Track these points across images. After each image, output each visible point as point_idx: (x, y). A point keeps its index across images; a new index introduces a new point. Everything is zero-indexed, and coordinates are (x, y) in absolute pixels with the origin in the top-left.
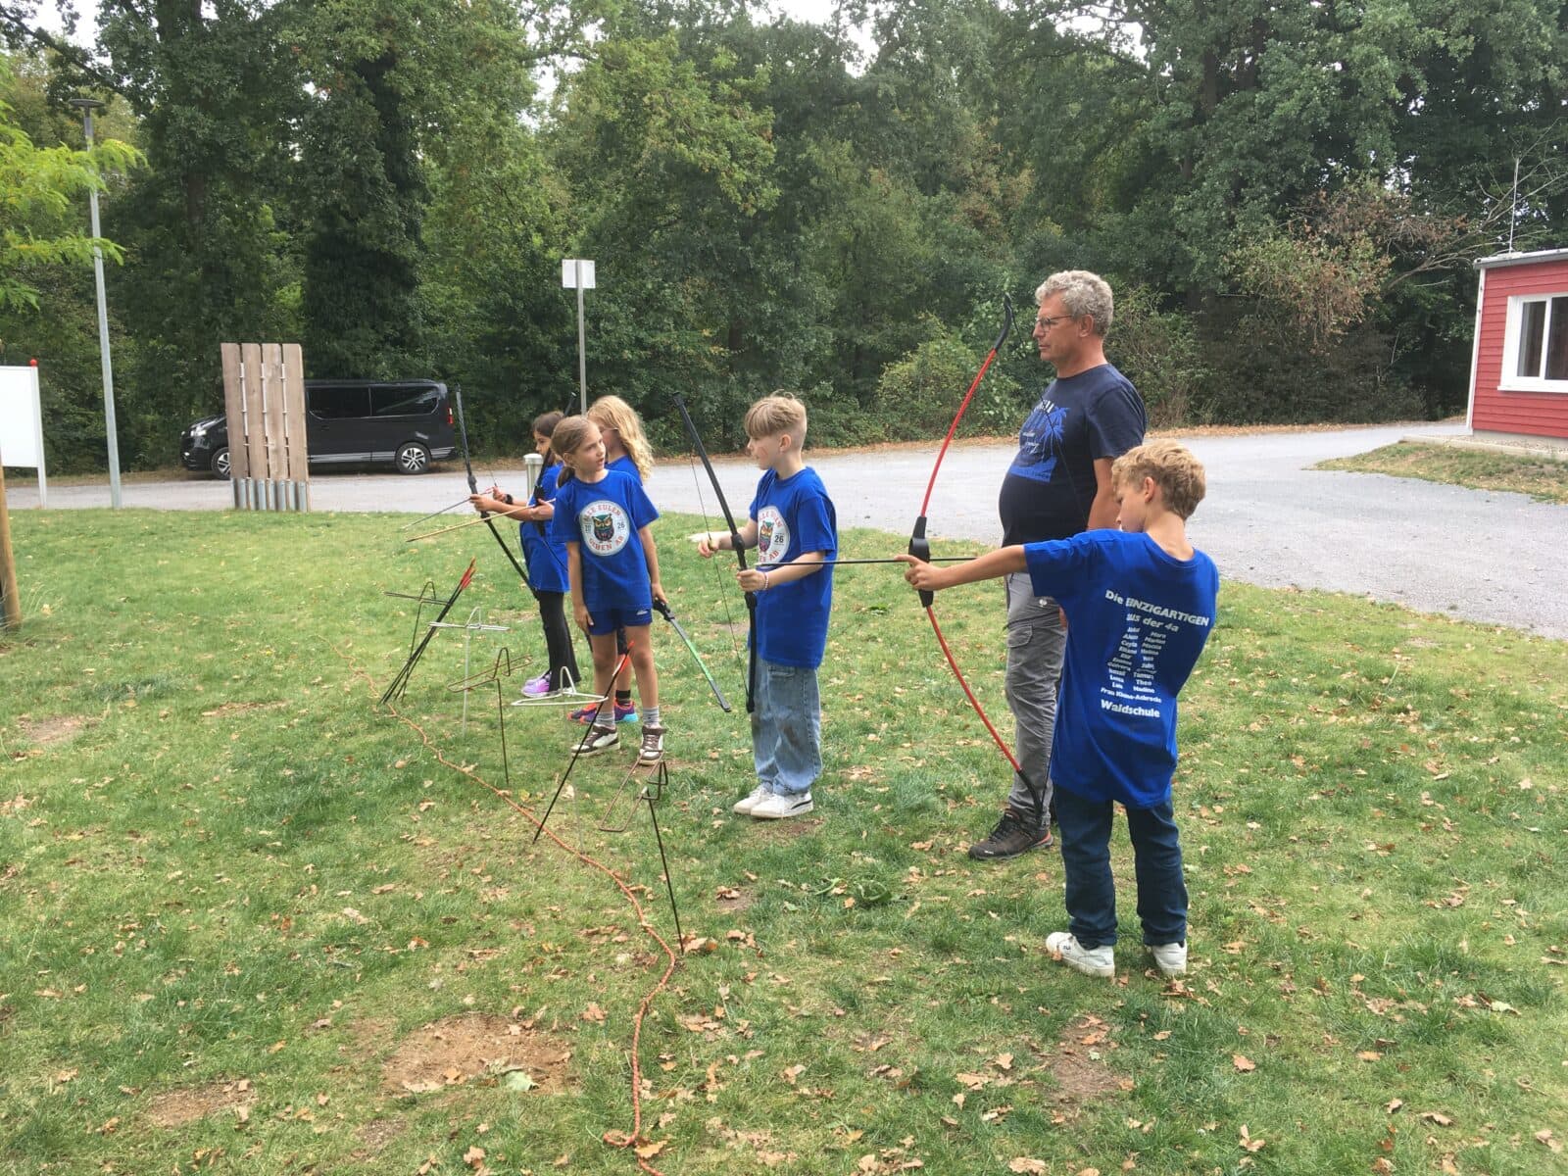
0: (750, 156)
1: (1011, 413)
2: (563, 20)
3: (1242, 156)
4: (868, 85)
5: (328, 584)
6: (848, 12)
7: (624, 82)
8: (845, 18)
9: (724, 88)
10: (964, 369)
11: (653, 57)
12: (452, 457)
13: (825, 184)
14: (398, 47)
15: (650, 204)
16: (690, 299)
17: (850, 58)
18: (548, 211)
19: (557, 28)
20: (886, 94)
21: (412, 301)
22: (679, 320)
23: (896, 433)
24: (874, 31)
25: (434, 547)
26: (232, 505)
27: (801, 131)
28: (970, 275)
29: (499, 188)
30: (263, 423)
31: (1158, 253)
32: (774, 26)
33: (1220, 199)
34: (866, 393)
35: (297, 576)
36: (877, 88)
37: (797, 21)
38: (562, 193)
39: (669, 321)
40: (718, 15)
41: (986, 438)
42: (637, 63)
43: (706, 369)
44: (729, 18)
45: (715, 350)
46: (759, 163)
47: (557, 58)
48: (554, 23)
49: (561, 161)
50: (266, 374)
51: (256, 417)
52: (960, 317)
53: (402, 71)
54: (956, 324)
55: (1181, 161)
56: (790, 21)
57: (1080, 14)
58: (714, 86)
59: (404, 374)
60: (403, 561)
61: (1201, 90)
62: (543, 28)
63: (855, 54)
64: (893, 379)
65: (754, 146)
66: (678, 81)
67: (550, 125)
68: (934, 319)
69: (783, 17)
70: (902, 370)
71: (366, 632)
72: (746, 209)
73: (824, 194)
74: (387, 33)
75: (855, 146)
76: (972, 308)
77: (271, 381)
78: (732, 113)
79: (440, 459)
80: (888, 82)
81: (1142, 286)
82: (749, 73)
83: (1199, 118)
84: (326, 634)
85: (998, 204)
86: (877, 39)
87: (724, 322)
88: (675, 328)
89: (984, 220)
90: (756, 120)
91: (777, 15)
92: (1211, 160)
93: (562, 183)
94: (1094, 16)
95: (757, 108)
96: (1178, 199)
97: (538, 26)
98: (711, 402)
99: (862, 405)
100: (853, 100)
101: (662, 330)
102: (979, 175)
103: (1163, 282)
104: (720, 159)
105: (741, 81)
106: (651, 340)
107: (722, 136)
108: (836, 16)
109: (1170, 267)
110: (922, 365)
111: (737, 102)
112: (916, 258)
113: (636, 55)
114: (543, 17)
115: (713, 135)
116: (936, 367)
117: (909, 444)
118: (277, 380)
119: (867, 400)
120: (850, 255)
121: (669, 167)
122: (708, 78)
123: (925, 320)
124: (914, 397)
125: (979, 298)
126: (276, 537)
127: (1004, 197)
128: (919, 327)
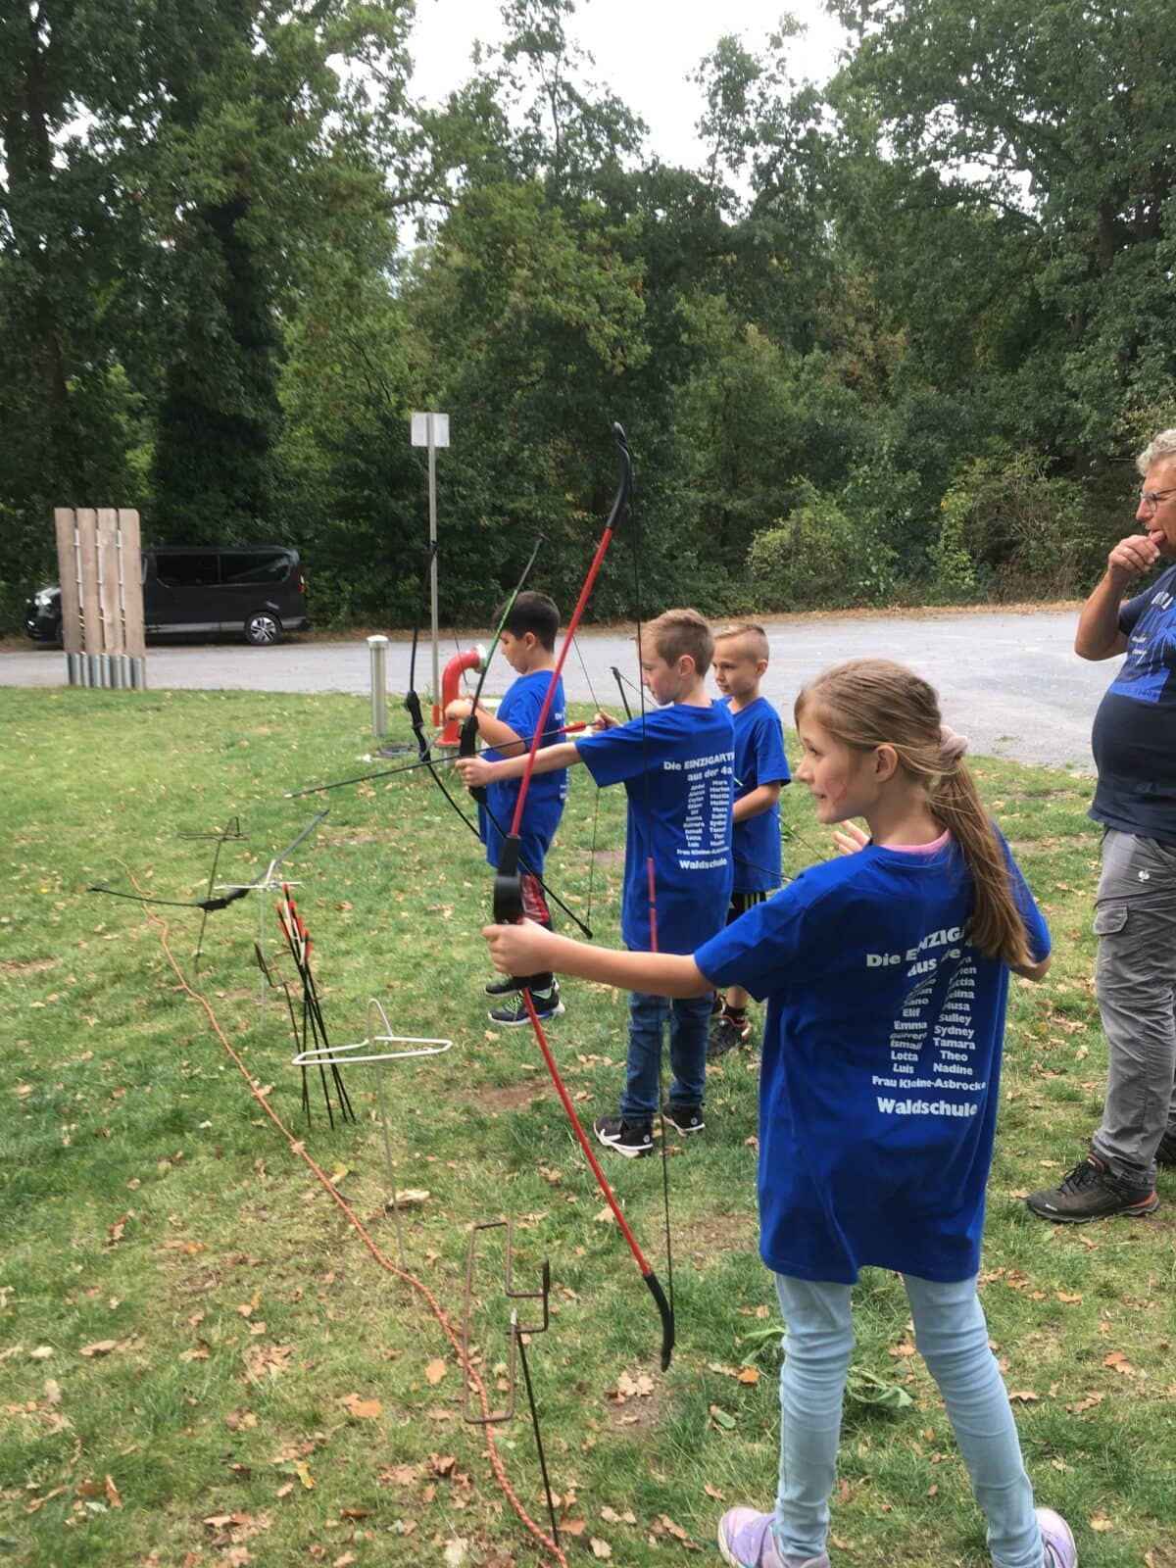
0: (620, 310)
1: (888, 585)
2: (424, 165)
3: (1140, 312)
4: (745, 231)
5: (142, 787)
6: (725, 155)
7: (487, 230)
8: (722, 163)
9: (593, 237)
10: (839, 537)
11: (518, 203)
12: (304, 627)
13: (696, 340)
14: (248, 192)
15: (512, 362)
16: (552, 463)
17: (726, 206)
18: (407, 371)
19: (417, 175)
20: (763, 242)
21: (264, 465)
22: (540, 483)
23: (766, 604)
24: (752, 177)
25: (268, 738)
26: (65, 680)
27: (671, 284)
28: (847, 437)
29: (358, 346)
30: (98, 594)
31: (1047, 415)
32: (646, 172)
33: (1113, 356)
34: (733, 561)
35: (110, 776)
36: (754, 235)
37: (669, 166)
38: (423, 353)
39: (529, 486)
40: (586, 161)
41: (861, 610)
42: (502, 210)
43: (567, 535)
44: (598, 165)
45: (578, 515)
46: (629, 317)
47: (418, 205)
48: (415, 168)
49: (422, 321)
50: (102, 542)
51: (92, 589)
52: (835, 482)
53: (254, 220)
54: (829, 490)
55: (1073, 318)
56: (663, 166)
57: (967, 161)
58: (582, 237)
59: (253, 540)
60: (230, 757)
61: (1096, 241)
62: (403, 174)
63: (731, 201)
64: (764, 547)
65: (624, 299)
66: (546, 229)
67: (411, 283)
68: (807, 484)
69: (655, 163)
70: (774, 537)
71: (173, 854)
72: (613, 367)
73: (694, 350)
74: (235, 177)
75: (729, 299)
76: (847, 473)
77: (107, 549)
78: (601, 265)
79: (291, 630)
80: (766, 229)
81: (1030, 449)
82: (619, 221)
83: (1093, 272)
84: (126, 857)
85: (870, 364)
86: (754, 184)
87: (586, 486)
88: (536, 492)
89: (856, 382)
90: (626, 272)
91: (649, 160)
92: (1105, 316)
93: (423, 344)
94: (983, 163)
95: (628, 259)
96: (1070, 356)
97: (397, 172)
98: (572, 571)
99: (730, 574)
100: (727, 251)
101: (522, 495)
102: (852, 334)
103: (1052, 444)
104: (588, 312)
105: (612, 230)
106: (511, 506)
107: (589, 288)
108: (712, 160)
109: (1060, 428)
110: (796, 532)
111: (605, 252)
112: (789, 420)
113: (501, 202)
114: (404, 162)
115: (581, 288)
116: (810, 535)
117: (780, 616)
118: (114, 550)
119: (736, 567)
120: (719, 417)
121: (534, 323)
122: (575, 226)
123: (797, 485)
124: (785, 566)
125: (855, 462)
126: (99, 724)
127: (878, 357)
128: (791, 492)
